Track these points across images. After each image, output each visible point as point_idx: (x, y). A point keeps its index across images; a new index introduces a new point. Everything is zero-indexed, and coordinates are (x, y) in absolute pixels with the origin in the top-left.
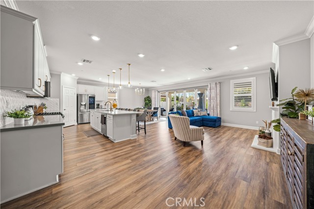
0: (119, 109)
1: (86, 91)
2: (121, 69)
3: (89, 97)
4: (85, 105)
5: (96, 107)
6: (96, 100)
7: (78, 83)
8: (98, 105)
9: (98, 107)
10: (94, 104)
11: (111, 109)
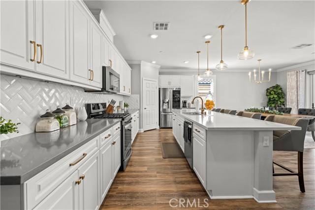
0: (218, 110)
1: (169, 83)
2: (222, 27)
3: (173, 91)
4: (168, 102)
5: (181, 105)
6: (181, 95)
7: (160, 73)
8: (185, 102)
9: (184, 106)
10: (179, 101)
11: (203, 109)
